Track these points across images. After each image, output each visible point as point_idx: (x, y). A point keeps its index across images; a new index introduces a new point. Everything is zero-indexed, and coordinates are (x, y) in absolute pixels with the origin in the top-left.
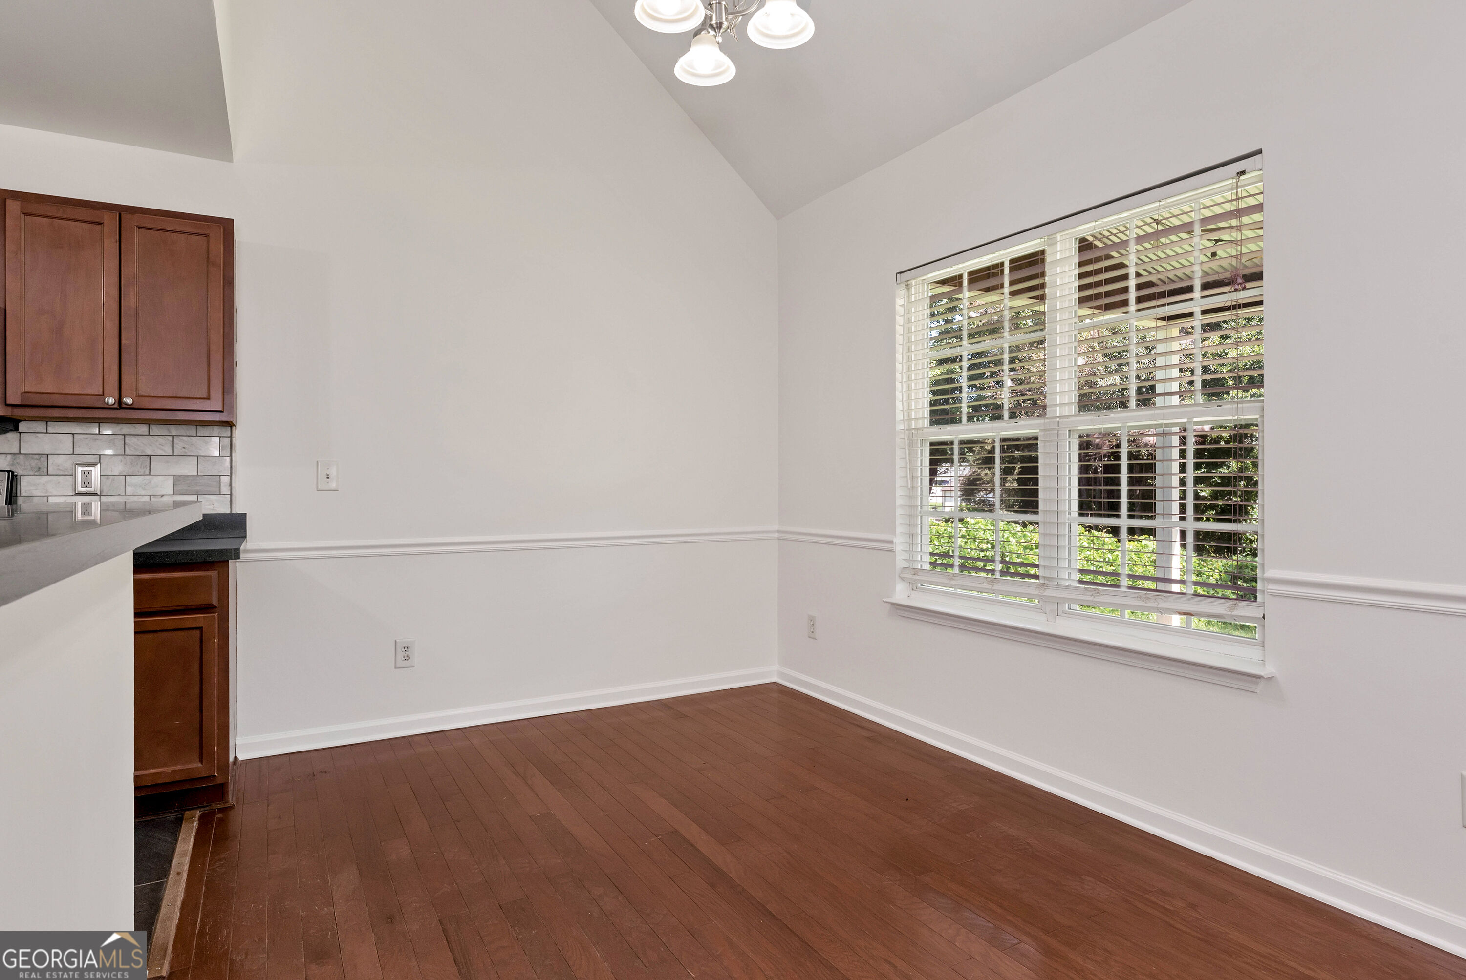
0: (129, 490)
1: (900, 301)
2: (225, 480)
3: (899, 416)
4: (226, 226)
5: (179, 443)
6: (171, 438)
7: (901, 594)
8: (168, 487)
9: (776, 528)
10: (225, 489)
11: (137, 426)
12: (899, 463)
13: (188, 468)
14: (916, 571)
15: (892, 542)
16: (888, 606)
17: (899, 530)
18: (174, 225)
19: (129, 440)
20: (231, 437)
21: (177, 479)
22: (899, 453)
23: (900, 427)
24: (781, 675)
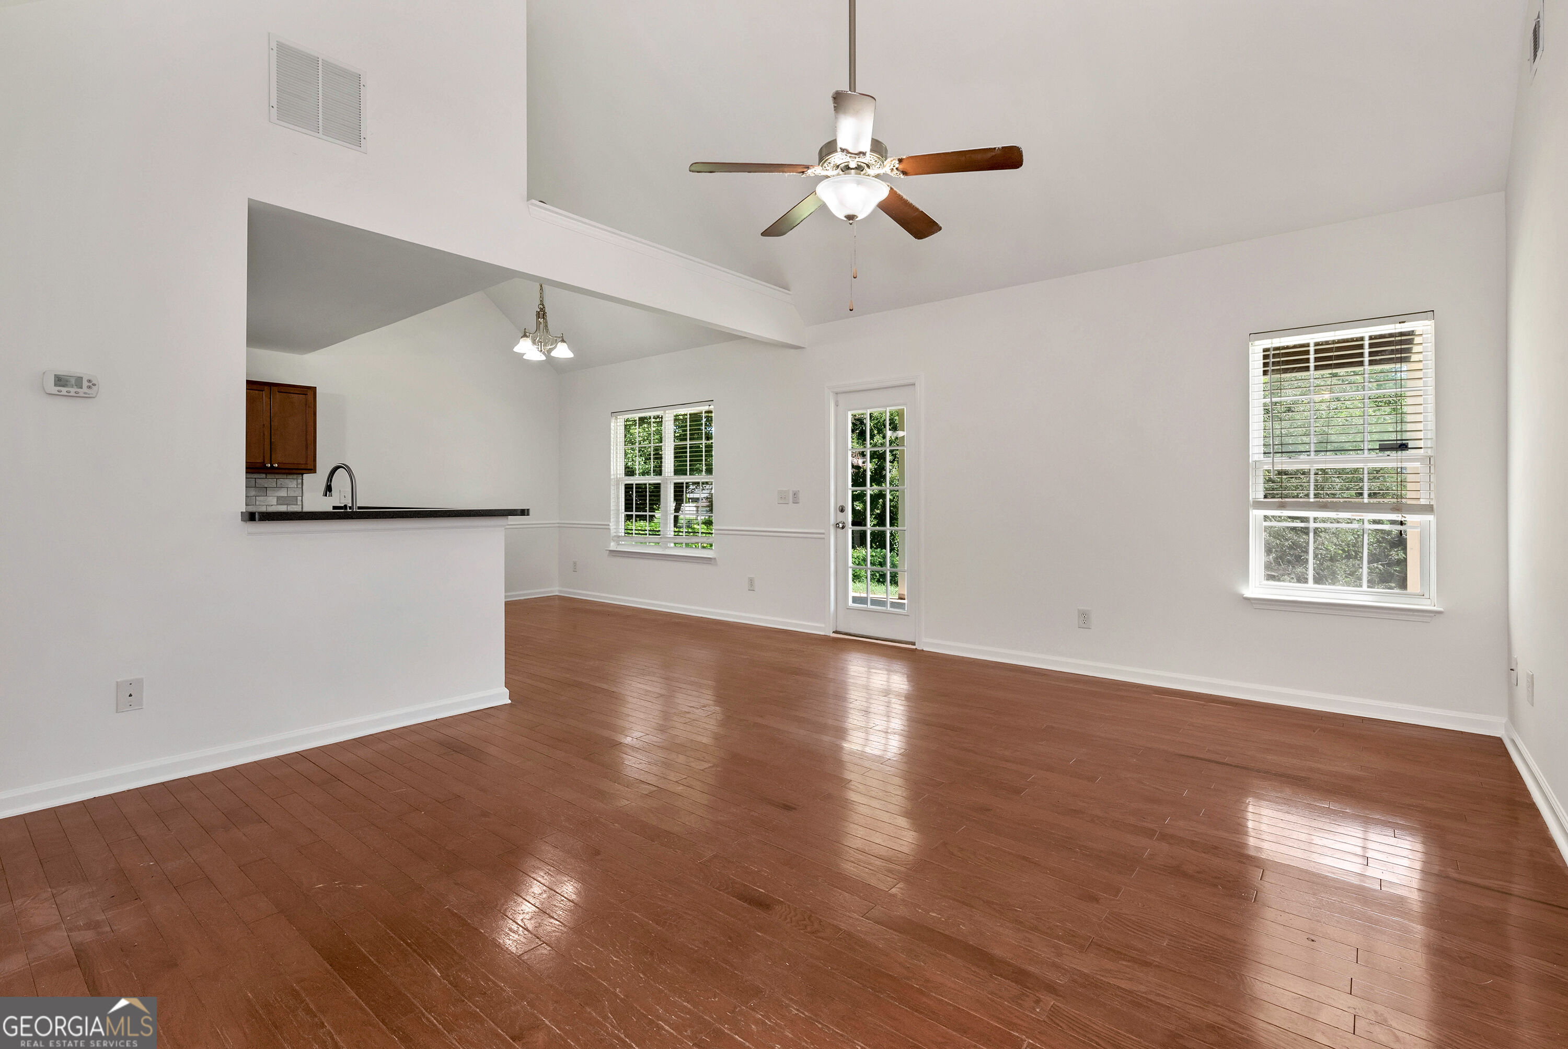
0: (257, 502)
1: (612, 424)
2: (299, 498)
3: (612, 473)
4: (314, 389)
5: (280, 482)
6: (276, 480)
7: (613, 546)
8: (274, 501)
9: (558, 521)
10: (300, 503)
11: (261, 474)
12: (612, 492)
13: (283, 493)
14: (619, 537)
15: (609, 525)
16: (608, 551)
17: (612, 520)
18: (292, 390)
19: (258, 481)
20: (302, 479)
21: (278, 498)
22: (612, 488)
23: (612, 477)
24: (560, 591)
